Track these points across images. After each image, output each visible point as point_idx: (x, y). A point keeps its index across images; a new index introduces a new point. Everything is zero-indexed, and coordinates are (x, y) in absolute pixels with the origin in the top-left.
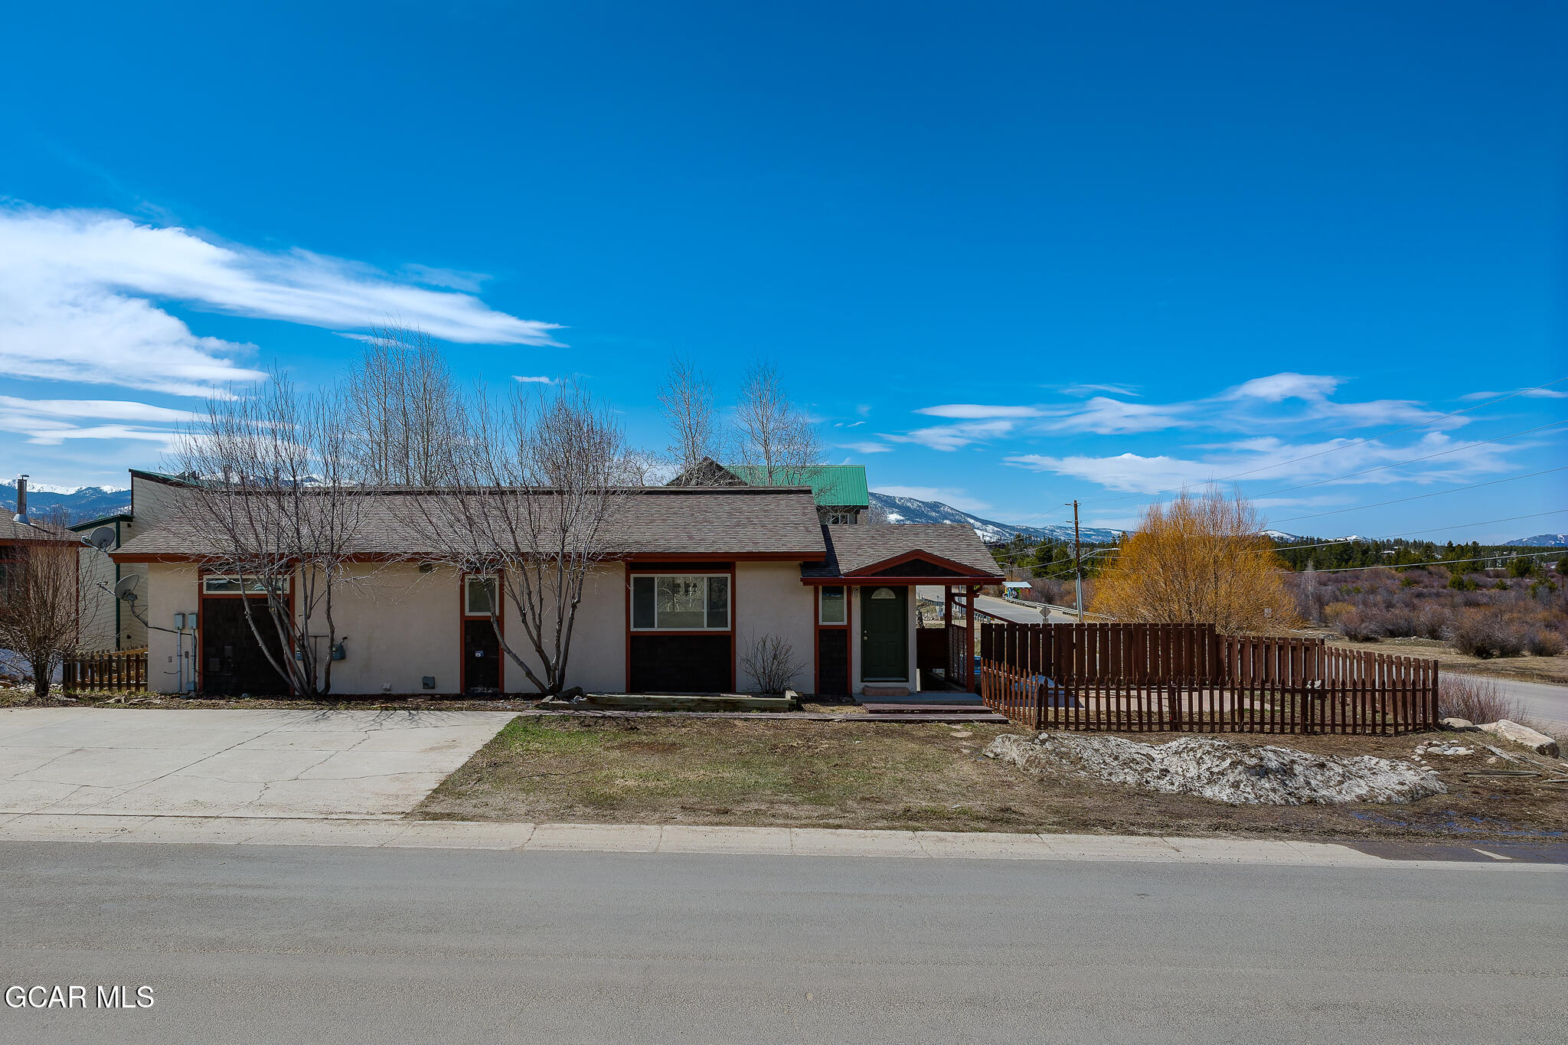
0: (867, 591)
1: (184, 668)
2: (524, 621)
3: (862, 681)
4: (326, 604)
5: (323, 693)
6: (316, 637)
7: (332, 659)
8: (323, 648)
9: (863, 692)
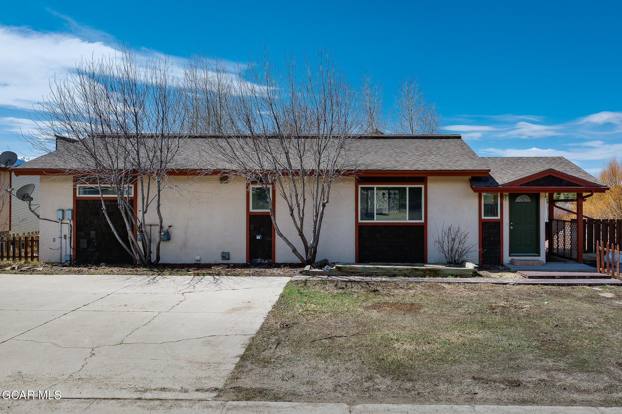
0: (513, 197)
1: (64, 246)
2: (292, 215)
3: (510, 256)
4: (157, 202)
5: (155, 263)
6: (151, 225)
7: (161, 240)
8: (155, 233)
9: (512, 262)
